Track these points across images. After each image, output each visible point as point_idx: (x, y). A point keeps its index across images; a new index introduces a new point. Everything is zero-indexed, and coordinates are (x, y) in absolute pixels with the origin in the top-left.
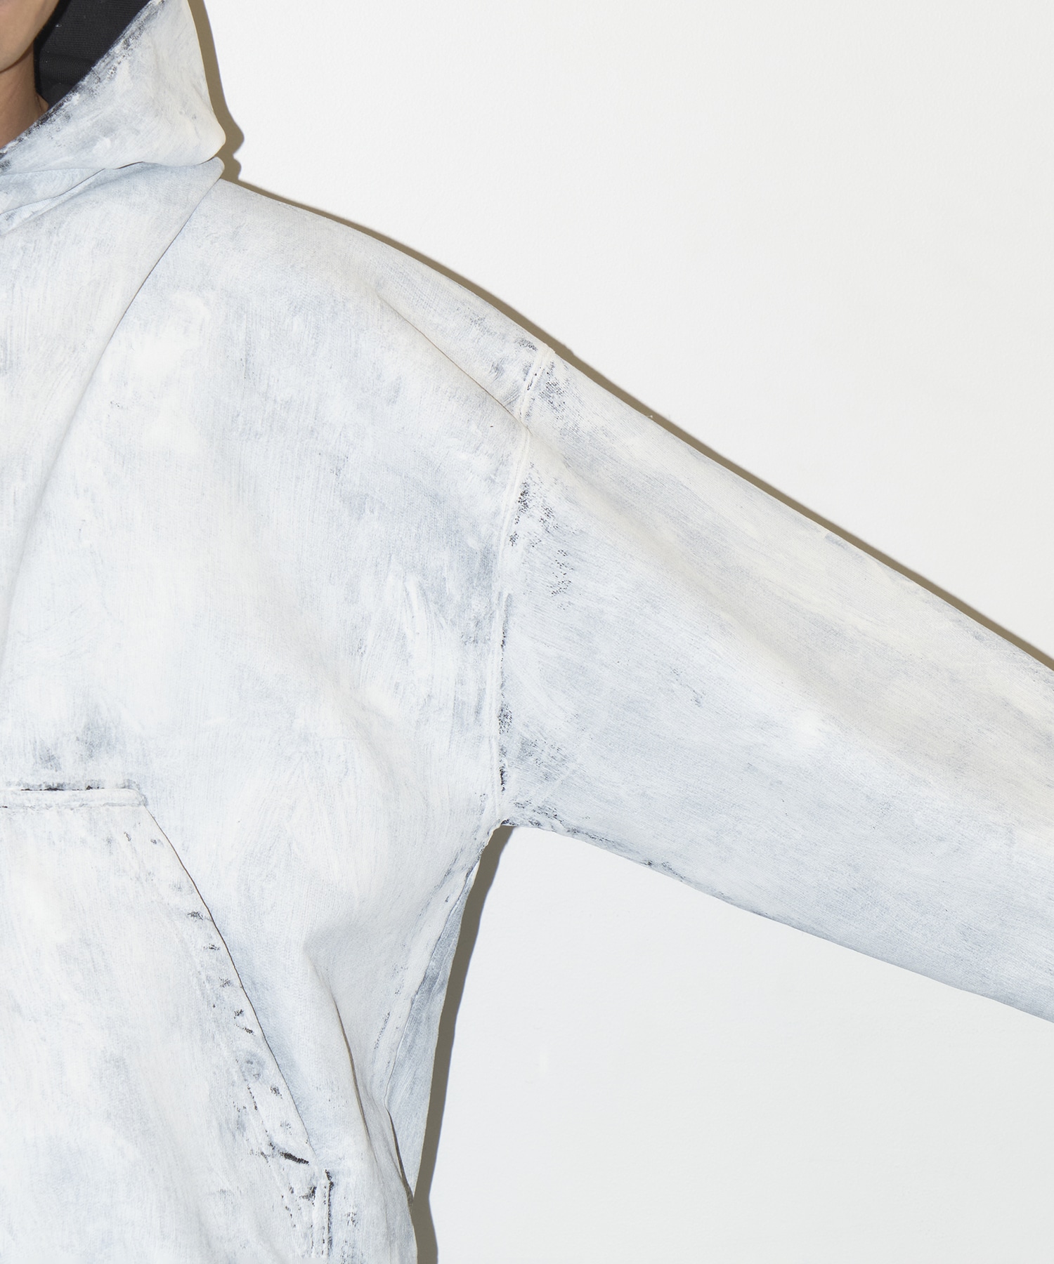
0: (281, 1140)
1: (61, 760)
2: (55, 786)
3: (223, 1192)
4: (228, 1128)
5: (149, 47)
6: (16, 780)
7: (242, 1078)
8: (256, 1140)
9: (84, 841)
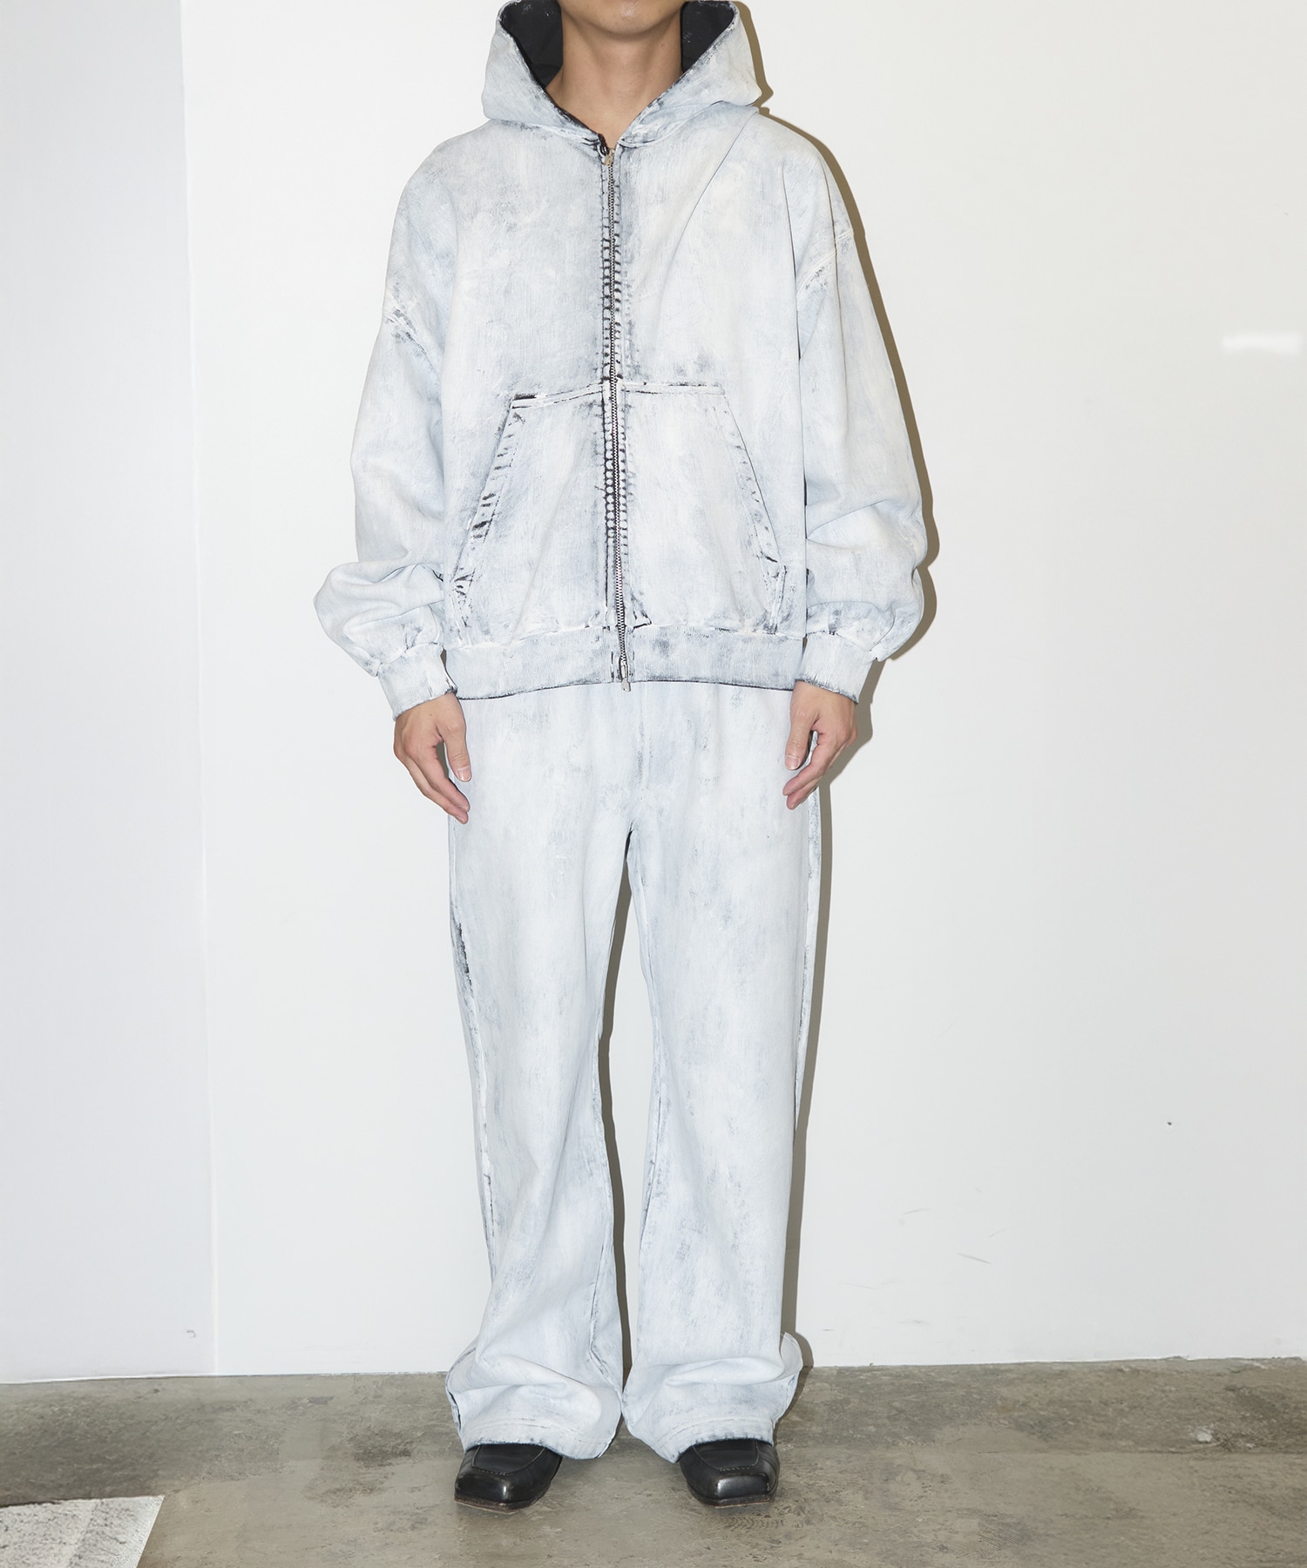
0: (766, 551)
1: (687, 372)
2: (684, 383)
3: (740, 573)
4: (744, 544)
5: (725, 50)
6: (666, 381)
7: (752, 522)
8: (755, 549)
9: (695, 409)
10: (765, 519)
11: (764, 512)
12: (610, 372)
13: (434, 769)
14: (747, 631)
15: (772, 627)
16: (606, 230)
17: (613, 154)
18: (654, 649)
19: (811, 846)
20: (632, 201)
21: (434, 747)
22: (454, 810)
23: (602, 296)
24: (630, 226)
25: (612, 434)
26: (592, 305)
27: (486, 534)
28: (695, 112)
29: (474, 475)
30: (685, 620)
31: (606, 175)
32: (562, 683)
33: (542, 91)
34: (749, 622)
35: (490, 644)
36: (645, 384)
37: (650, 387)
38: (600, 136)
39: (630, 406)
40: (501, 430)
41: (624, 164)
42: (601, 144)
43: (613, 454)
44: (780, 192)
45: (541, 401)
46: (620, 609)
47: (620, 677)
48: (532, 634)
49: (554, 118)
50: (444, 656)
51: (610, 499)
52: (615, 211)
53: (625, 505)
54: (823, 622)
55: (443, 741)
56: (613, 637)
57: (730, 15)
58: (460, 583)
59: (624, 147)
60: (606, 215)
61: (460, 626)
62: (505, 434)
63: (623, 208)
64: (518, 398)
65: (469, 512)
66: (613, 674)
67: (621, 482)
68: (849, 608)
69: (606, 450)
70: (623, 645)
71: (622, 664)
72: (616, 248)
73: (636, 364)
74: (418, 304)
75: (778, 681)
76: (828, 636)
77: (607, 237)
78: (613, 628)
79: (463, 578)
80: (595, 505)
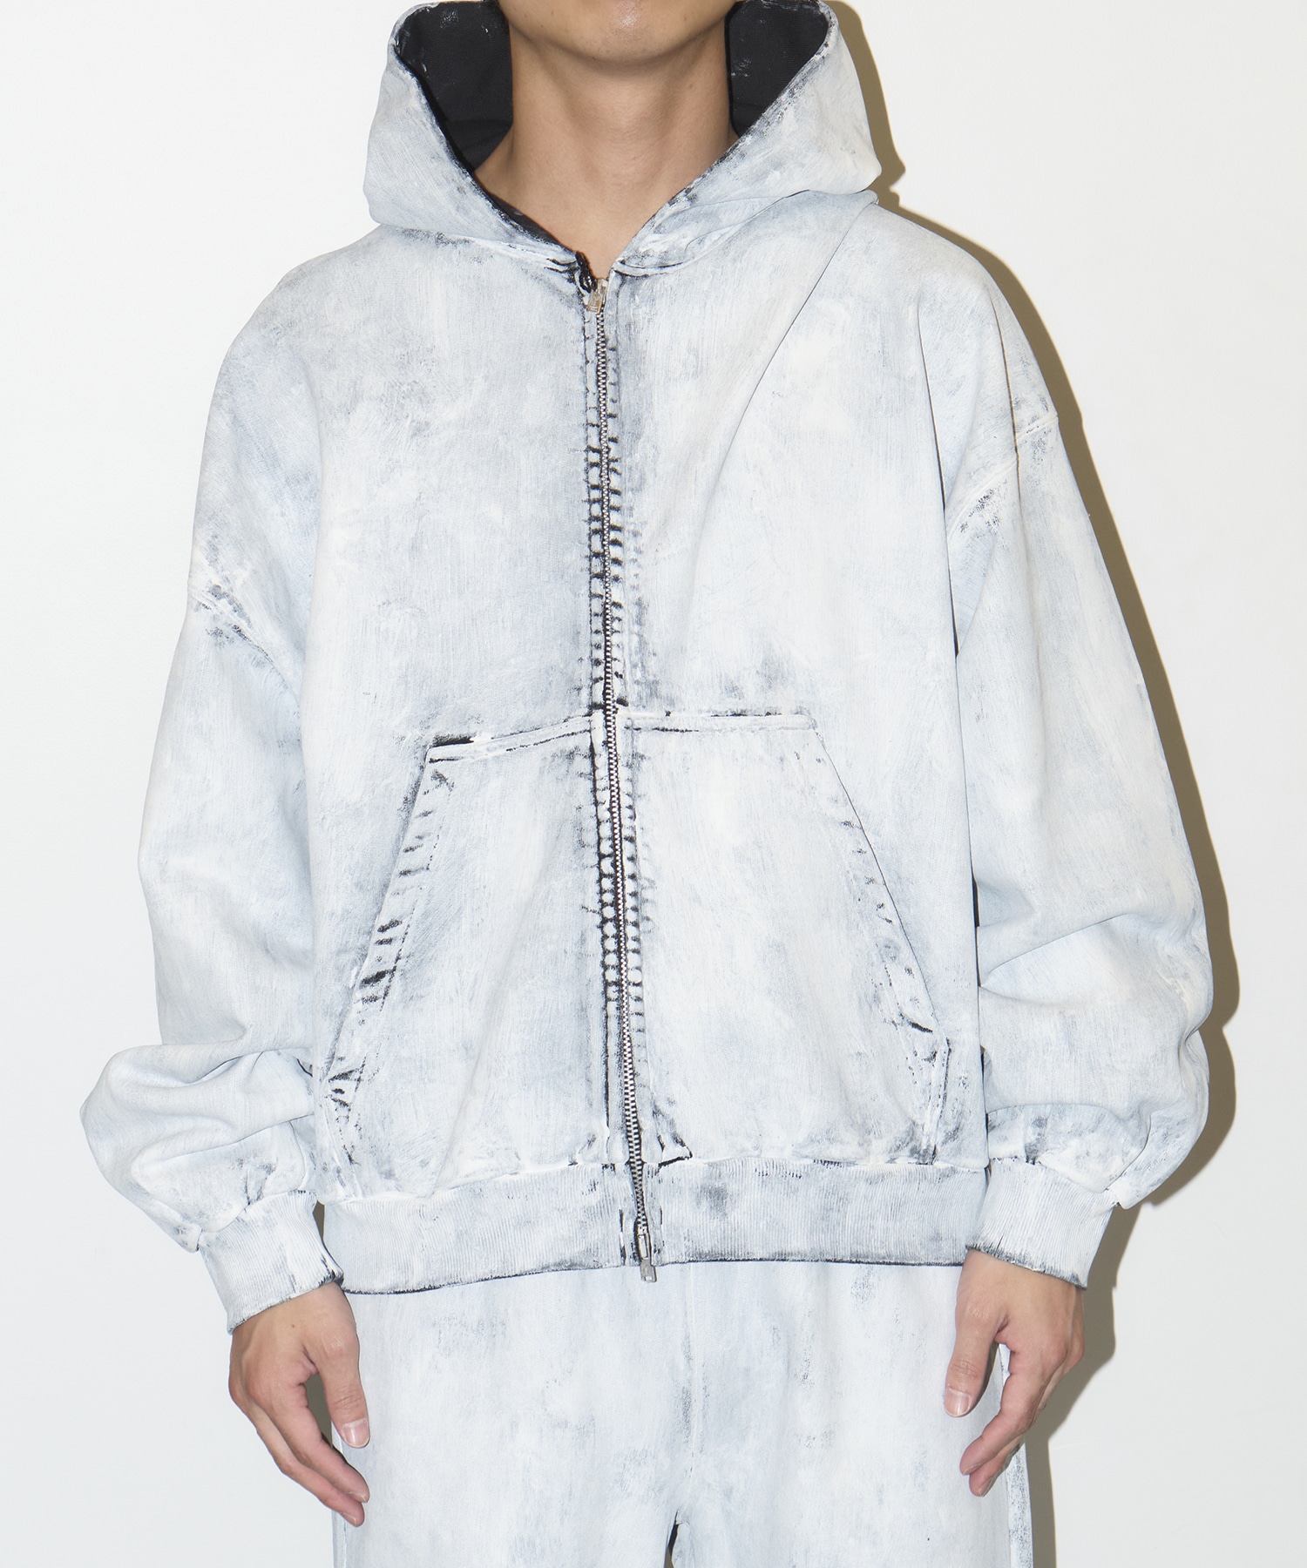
0: (909, 1011)
1: (744, 691)
2: (739, 712)
3: (859, 1054)
4: (867, 1001)
5: (812, 95)
6: (706, 708)
7: (880, 960)
8: (889, 1010)
9: (761, 759)
10: (905, 953)
11: (900, 940)
12: (605, 694)
13: (304, 1427)
14: (876, 1162)
15: (926, 1151)
16: (593, 431)
17: (603, 288)
18: (699, 1203)
19: (1015, 1546)
20: (641, 376)
21: (301, 1384)
22: (340, 1501)
23: (587, 552)
24: (638, 421)
25: (610, 810)
26: (571, 571)
27: (386, 995)
28: (757, 209)
29: (361, 888)
30: (756, 1148)
31: (592, 329)
32: (529, 1267)
33: (470, 179)
34: (880, 1146)
35: (394, 1196)
36: (668, 714)
37: (676, 721)
38: (579, 256)
39: (642, 757)
40: (410, 801)
41: (624, 306)
42: (582, 271)
43: (613, 846)
44: (913, 353)
45: (483, 749)
46: (632, 1133)
47: (637, 1256)
48: (471, 1179)
49: (495, 226)
50: (319, 1213)
51: (610, 929)
52: (610, 396)
53: (636, 939)
54: (1012, 1143)
55: (318, 1373)
56: (623, 1182)
57: (819, 29)
58: (339, 1084)
59: (623, 275)
60: (592, 402)
61: (339, 1161)
62: (418, 808)
63: (624, 389)
64: (440, 742)
65: (353, 955)
66: (623, 1251)
67: (628, 898)
68: (1062, 1114)
69: (600, 839)
70: (639, 1199)
71: (640, 1232)
72: (612, 465)
73: (651, 678)
74: (255, 572)
75: (940, 1249)
76: (1024, 1166)
77: (594, 443)
78: (621, 1166)
79: (344, 1076)
80: (583, 940)
